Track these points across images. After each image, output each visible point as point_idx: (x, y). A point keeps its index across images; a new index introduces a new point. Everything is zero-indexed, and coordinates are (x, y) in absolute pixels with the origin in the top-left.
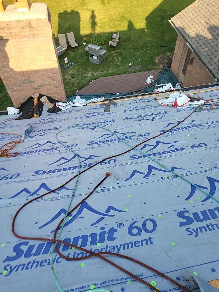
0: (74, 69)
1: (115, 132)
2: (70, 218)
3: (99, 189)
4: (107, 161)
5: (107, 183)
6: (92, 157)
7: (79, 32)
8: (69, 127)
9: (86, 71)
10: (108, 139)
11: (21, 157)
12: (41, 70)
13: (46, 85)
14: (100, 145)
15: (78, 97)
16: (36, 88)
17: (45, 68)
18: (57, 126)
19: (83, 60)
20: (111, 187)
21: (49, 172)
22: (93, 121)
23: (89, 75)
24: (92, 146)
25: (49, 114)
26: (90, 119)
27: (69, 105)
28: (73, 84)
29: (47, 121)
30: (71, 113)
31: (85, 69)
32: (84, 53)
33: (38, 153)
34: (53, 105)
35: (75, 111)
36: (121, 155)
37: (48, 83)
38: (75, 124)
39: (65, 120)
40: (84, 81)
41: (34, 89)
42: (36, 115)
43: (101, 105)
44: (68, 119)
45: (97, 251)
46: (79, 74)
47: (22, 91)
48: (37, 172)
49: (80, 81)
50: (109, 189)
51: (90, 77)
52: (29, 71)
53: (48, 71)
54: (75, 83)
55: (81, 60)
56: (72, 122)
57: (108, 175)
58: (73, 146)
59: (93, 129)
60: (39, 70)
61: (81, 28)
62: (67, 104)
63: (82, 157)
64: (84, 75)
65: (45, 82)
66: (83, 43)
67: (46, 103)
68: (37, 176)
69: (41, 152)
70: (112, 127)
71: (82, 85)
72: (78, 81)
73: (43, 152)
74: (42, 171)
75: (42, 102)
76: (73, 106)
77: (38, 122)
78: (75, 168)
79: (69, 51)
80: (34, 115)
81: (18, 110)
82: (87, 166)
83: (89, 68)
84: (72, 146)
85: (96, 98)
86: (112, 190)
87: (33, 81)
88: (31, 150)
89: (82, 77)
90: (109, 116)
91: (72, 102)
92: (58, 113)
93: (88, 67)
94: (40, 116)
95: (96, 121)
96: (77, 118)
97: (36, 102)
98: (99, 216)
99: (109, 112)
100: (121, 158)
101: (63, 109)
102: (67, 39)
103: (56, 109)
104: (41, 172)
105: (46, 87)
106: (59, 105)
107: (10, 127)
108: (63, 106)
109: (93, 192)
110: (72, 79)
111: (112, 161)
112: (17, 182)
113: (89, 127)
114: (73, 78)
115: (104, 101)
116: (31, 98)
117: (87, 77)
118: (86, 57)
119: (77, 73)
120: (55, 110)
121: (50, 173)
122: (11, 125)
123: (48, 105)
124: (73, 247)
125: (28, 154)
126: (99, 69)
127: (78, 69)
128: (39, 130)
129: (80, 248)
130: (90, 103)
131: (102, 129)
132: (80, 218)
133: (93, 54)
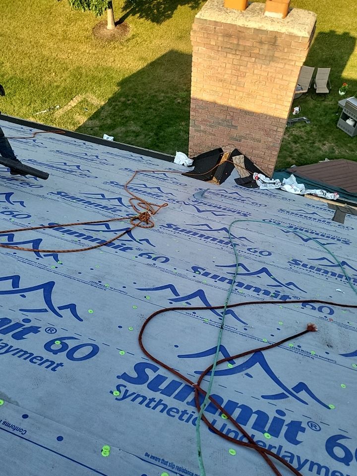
0: (303, 129)
1: (344, 263)
2: (230, 366)
3: (290, 344)
4: (317, 305)
5: (307, 341)
6: (291, 287)
7: (342, 71)
8: (264, 220)
9: (322, 139)
10: (329, 269)
11: (176, 234)
12: (256, 113)
13: (254, 139)
14: (311, 273)
15: (293, 177)
16: (235, 138)
17: (265, 113)
18: (245, 211)
19: (326, 120)
20: (313, 353)
21: (215, 277)
22: (309, 227)
23: (326, 148)
24: (295, 268)
25: (236, 186)
26: (304, 221)
27: (274, 184)
28: (292, 152)
29: (231, 195)
30: (273, 198)
31: (322, 136)
32: (334, 109)
33: (205, 239)
34: (248, 175)
35: (281, 198)
36: (345, 308)
37: (257, 137)
38: (275, 218)
39: (260, 205)
40: (312, 155)
41: (232, 138)
42: (215, 180)
43: (330, 206)
44: (266, 206)
45: (261, 444)
46: (308, 140)
47: (211, 134)
48: (195, 269)
49: (305, 152)
50: (308, 354)
51: (326, 152)
52: (237, 109)
53: (267, 119)
54: (295, 152)
55: (321, 119)
56: (271, 214)
57: (311, 329)
58: (263, 253)
59: (306, 240)
60: (254, 113)
61: (347, 67)
62: (271, 182)
63: (274, 279)
64: (316, 144)
65: (254, 135)
66: (339, 92)
67: (239, 168)
68: (194, 274)
69: (209, 240)
70: (341, 252)
71: (306, 159)
72: (301, 151)
73: (213, 242)
74: (204, 270)
75: (234, 162)
76: (280, 189)
77: (215, 191)
78: (257, 290)
79: (307, 98)
80: (212, 177)
81: (191, 161)
82: (279, 297)
83: (330, 137)
84: (261, 253)
85: (325, 191)
86: (313, 358)
87: (235, 126)
88: (194, 231)
89: (312, 147)
90: (339, 230)
91: (281, 181)
92: (251, 189)
93: (330, 135)
94: (220, 183)
95: (314, 229)
96: (282, 210)
97: (224, 159)
98: (280, 391)
99: (341, 224)
100: (343, 312)
101: (262, 187)
102: (314, 77)
103: (250, 182)
104: (202, 272)
105: (250, 143)
106: (259, 178)
107: (171, 182)
108: (264, 182)
109: (278, 344)
110: (293, 144)
111: (326, 310)
112: (163, 270)
113: (298, 234)
114: (295, 142)
115: (337, 201)
116: (220, 150)
117: (320, 149)
118: (333, 115)
119: (307, 137)
120: (248, 183)
121: (216, 280)
122: (175, 180)
123: (239, 171)
124: (223, 415)
125: (188, 234)
126: (349, 145)
127: (311, 131)
128: (214, 205)
129: (235, 423)
130: (311, 194)
131: (321, 248)
132: (245, 374)
133: (349, 115)
